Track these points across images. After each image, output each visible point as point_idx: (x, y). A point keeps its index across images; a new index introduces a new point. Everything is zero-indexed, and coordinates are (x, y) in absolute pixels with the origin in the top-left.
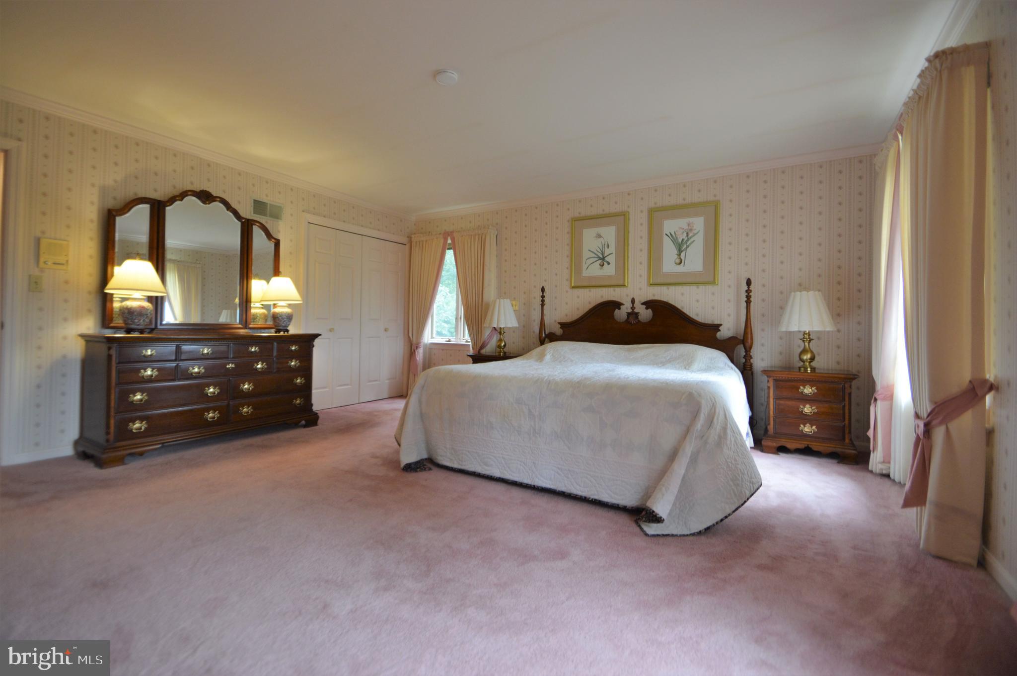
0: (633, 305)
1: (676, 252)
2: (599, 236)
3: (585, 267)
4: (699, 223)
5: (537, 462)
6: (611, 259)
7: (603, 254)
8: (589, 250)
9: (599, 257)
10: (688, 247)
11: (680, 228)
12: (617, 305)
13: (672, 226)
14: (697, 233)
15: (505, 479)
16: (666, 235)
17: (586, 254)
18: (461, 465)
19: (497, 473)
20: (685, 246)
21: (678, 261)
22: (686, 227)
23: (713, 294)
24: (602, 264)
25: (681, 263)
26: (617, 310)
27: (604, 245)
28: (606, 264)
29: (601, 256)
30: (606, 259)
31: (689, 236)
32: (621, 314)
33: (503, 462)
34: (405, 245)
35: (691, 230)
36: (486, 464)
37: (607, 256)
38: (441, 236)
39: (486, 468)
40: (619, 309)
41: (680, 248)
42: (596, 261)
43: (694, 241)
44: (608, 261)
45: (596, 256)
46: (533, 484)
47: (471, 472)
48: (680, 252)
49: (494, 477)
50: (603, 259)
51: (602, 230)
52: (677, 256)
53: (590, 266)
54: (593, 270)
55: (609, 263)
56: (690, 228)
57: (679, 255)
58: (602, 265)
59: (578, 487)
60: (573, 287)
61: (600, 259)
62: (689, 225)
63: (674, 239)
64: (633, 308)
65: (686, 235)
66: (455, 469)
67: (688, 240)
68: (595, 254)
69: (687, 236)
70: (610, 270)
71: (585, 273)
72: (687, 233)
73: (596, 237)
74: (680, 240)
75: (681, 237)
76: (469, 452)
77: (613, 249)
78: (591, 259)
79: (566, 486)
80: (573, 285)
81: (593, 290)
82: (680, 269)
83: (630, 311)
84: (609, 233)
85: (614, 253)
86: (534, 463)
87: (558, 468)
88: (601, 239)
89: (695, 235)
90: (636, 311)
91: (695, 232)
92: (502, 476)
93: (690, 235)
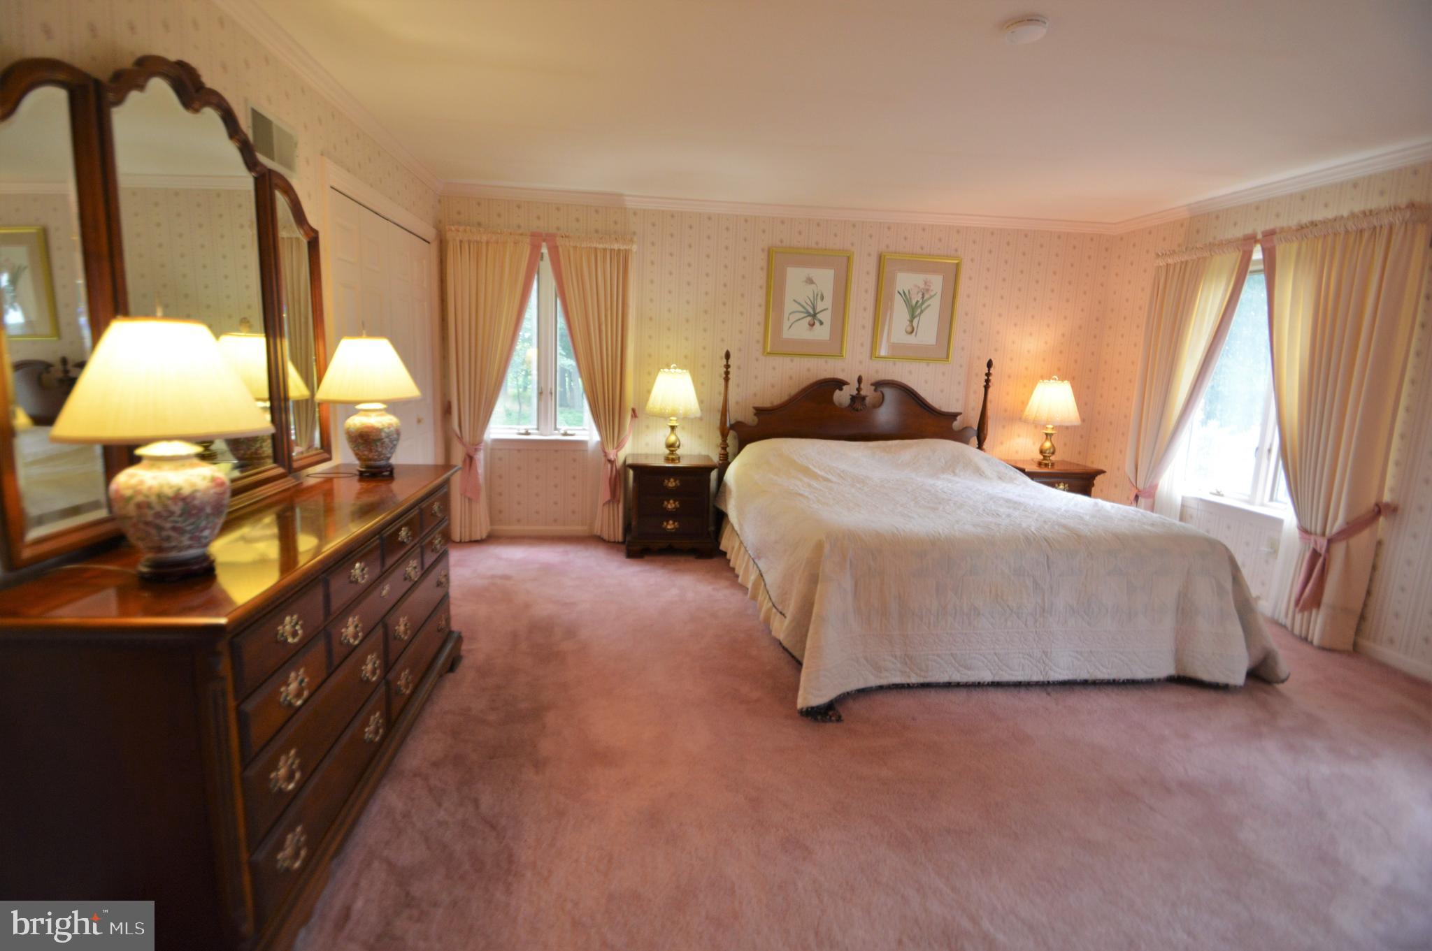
0: (859, 386)
1: (907, 317)
2: (810, 281)
3: (786, 324)
4: (937, 282)
5: (1049, 650)
6: (825, 317)
7: (814, 309)
8: (794, 300)
9: (808, 312)
10: (922, 312)
11: (916, 286)
12: (839, 384)
13: (906, 281)
14: (935, 294)
15: (1001, 682)
16: (899, 292)
17: (789, 306)
18: (925, 677)
19: (987, 677)
20: (919, 311)
21: (909, 329)
22: (922, 286)
23: (943, 374)
24: (812, 322)
25: (912, 332)
26: (837, 391)
27: (817, 295)
28: (817, 323)
29: (812, 312)
30: (819, 316)
31: (925, 298)
32: (842, 397)
33: (996, 659)
34: (429, 243)
35: (928, 290)
36: (969, 668)
37: (821, 311)
38: (528, 240)
39: (969, 673)
40: (841, 389)
41: (914, 311)
42: (803, 318)
43: (929, 306)
44: (821, 319)
45: (803, 310)
46: (1046, 679)
47: (943, 683)
48: (913, 317)
49: (984, 682)
50: (814, 316)
51: (816, 273)
52: (908, 323)
53: (796, 324)
54: (797, 330)
55: (821, 323)
56: (927, 287)
57: (911, 321)
58: (812, 325)
59: (1105, 670)
60: (768, 353)
61: (809, 315)
62: (926, 283)
63: (907, 301)
64: (859, 389)
65: (921, 296)
66: (914, 684)
67: (923, 303)
68: (804, 307)
69: (923, 297)
70: (822, 333)
71: (787, 334)
72: (923, 294)
73: (806, 282)
74: (914, 302)
75: (916, 298)
76: (938, 655)
77: (828, 303)
78: (797, 314)
79: (1089, 673)
80: (769, 350)
81: (797, 360)
82: (911, 339)
83: (855, 392)
84: (825, 278)
85: (830, 308)
86: (1044, 652)
87: (1077, 652)
88: (813, 286)
89: (931, 297)
90: (863, 393)
91: (932, 294)
92: (997, 679)
93: (927, 296)
